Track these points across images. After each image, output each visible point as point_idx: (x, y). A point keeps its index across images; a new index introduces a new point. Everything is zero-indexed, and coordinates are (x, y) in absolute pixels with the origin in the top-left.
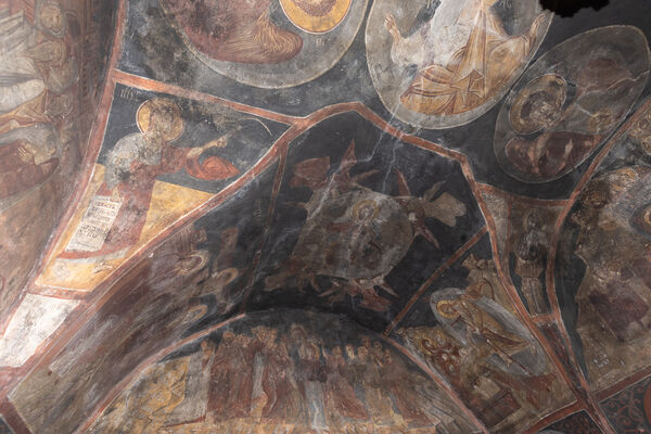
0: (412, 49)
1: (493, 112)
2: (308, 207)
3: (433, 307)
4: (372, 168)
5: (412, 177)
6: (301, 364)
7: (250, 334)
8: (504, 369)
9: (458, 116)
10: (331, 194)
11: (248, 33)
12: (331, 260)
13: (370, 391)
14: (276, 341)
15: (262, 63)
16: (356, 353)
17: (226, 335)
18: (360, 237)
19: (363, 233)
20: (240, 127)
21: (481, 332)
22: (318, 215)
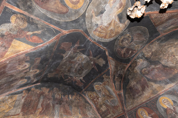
0: (98, 20)
1: (115, 40)
2: (64, 55)
3: (94, 87)
4: (83, 48)
5: (93, 52)
6: (55, 99)
7: (41, 90)
8: (108, 104)
9: (106, 39)
10: (71, 53)
11: (53, 3)
12: (69, 71)
13: (74, 108)
14: (48, 92)
15: (56, 13)
16: (72, 97)
17: (32, 89)
18: (78, 66)
19: (79, 65)
20: (46, 29)
21: (105, 94)
22: (67, 58)
